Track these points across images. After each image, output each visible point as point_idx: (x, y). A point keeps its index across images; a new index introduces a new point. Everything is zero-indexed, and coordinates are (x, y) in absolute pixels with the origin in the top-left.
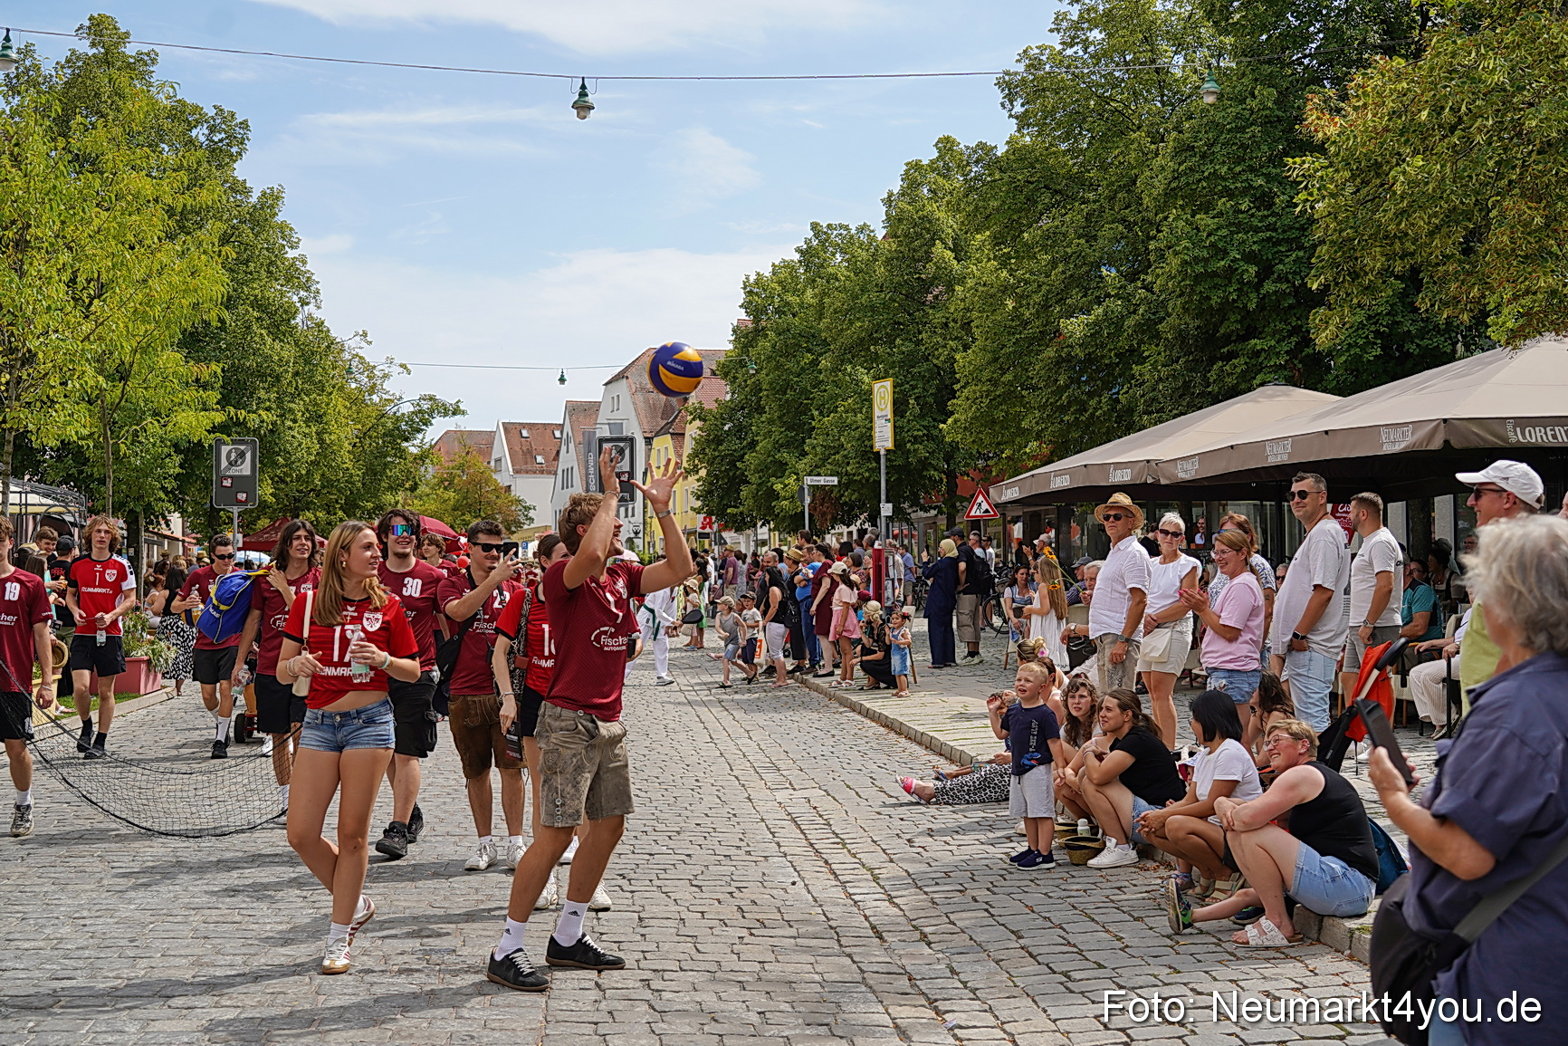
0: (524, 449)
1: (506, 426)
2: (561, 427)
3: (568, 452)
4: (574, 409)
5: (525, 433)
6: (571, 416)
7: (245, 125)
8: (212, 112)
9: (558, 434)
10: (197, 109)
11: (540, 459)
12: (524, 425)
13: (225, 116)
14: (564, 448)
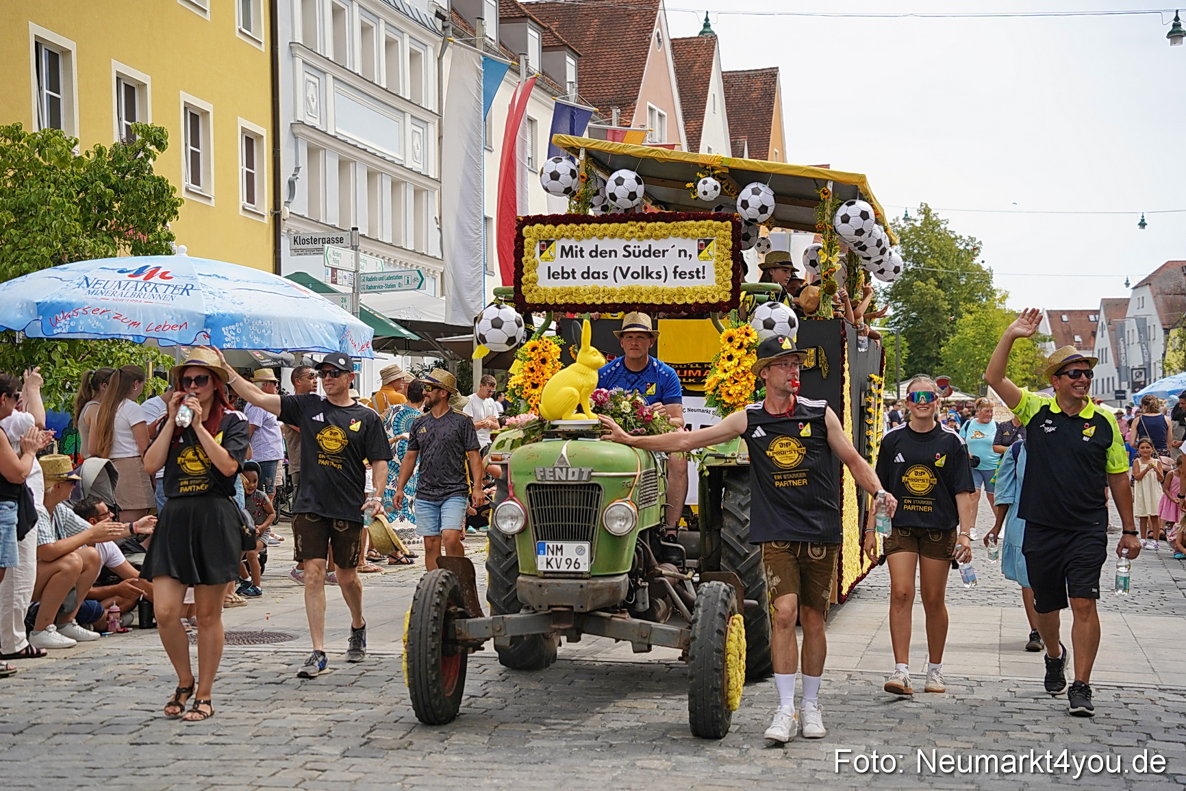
0: (1065, 330)
1: (1050, 313)
2: (1096, 312)
3: (1102, 336)
4: (1107, 303)
5: (1065, 318)
6: (1104, 307)
7: (980, 243)
8: (967, 238)
9: (1092, 318)
10: (961, 237)
11: (1077, 338)
12: (1064, 312)
13: (972, 239)
14: (1099, 334)
